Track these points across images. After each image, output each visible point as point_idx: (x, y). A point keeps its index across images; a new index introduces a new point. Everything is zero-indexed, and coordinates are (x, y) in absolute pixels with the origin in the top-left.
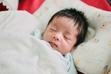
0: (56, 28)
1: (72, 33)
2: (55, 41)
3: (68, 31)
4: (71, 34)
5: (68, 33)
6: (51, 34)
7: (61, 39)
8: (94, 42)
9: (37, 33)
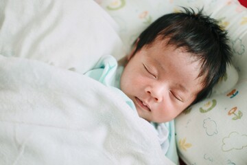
0: (159, 71)
2: (149, 101)
3: (183, 84)
4: (187, 91)
5: (182, 88)
6: (143, 80)
7: (163, 98)
8: (229, 114)
9: (110, 68)
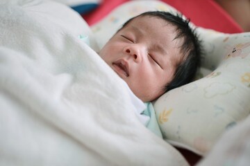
0: (136, 36)
1: (168, 52)
3: (161, 45)
4: (166, 53)
5: (160, 49)
7: (142, 58)
